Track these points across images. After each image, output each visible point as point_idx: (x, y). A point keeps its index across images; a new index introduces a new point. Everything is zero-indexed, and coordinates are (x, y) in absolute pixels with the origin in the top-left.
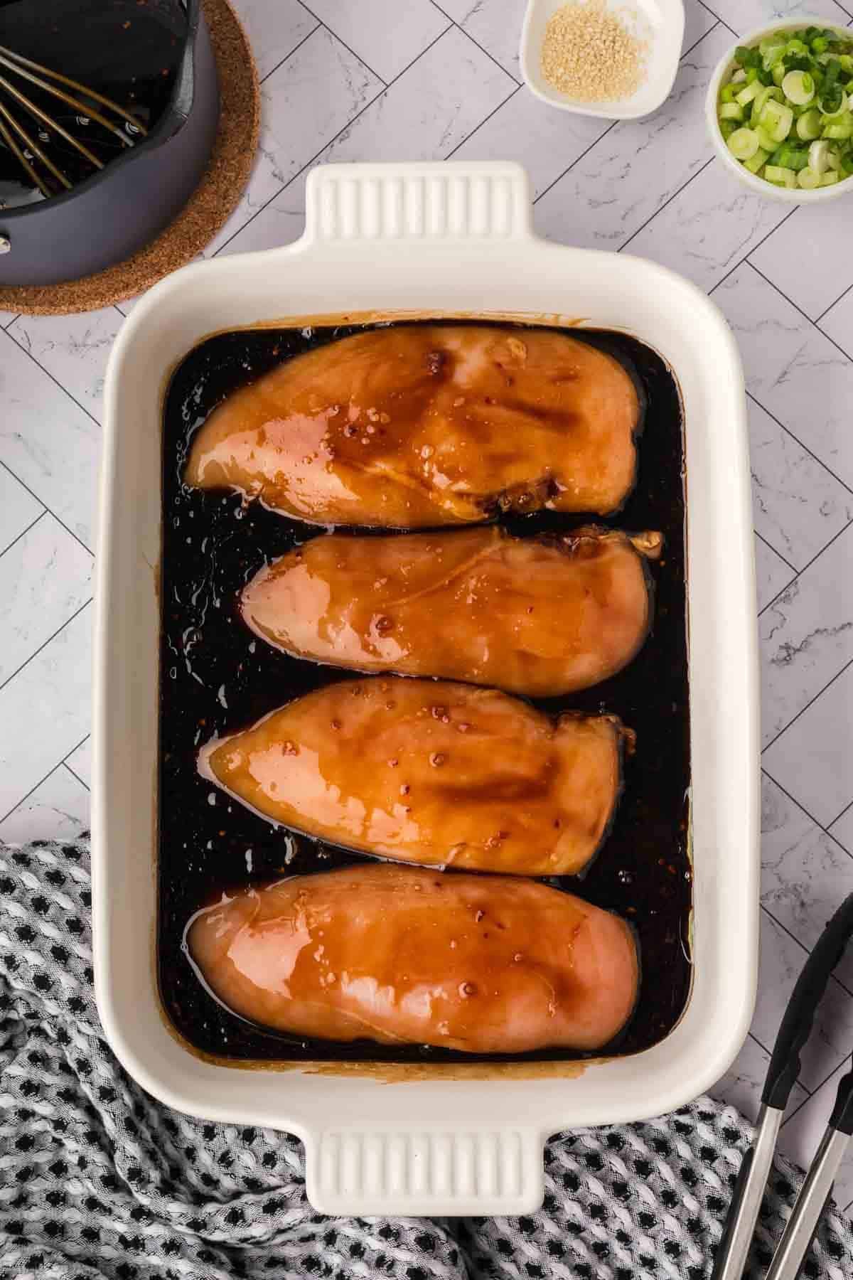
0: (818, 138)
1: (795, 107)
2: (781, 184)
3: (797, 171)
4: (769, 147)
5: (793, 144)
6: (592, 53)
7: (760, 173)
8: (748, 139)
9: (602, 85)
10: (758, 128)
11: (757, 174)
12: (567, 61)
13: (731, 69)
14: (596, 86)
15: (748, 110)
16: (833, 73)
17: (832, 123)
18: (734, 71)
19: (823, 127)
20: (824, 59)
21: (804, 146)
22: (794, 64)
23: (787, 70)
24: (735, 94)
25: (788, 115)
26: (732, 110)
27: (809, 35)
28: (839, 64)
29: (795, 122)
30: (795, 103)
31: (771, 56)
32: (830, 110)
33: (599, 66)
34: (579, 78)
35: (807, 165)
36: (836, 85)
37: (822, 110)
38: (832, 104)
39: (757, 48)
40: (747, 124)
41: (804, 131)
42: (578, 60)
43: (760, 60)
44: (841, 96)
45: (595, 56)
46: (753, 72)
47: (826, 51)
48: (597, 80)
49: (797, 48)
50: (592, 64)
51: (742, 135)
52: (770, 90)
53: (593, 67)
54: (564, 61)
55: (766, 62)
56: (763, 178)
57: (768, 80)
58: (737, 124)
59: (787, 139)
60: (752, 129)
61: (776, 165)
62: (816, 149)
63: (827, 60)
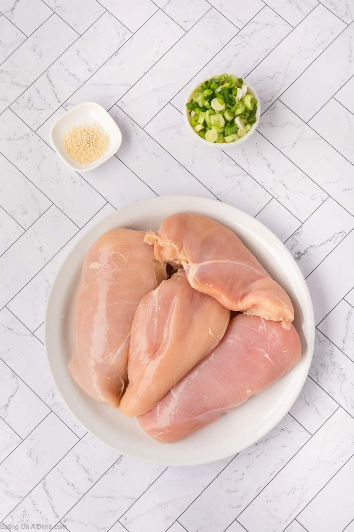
0: (235, 117)
1: (220, 112)
2: (234, 140)
3: (236, 133)
4: (221, 131)
5: (228, 124)
6: (86, 143)
7: (224, 141)
8: (212, 133)
9: (98, 149)
10: (213, 127)
11: (223, 142)
12: (81, 153)
13: (188, 113)
14: (97, 151)
15: (205, 124)
16: (226, 92)
17: (236, 109)
18: (190, 113)
19: (234, 112)
20: (219, 90)
21: (232, 123)
22: (210, 98)
23: (210, 102)
24: (196, 121)
25: (220, 116)
26: (199, 127)
27: (207, 85)
28: (225, 88)
29: (224, 116)
30: (220, 110)
31: (200, 100)
32: (233, 105)
33: (92, 145)
34: (90, 154)
35: (238, 129)
36: (230, 96)
37: (230, 107)
38: (232, 103)
39: (192, 100)
40: (207, 128)
41: (229, 117)
42: (84, 149)
43: (197, 104)
44: (234, 98)
45: (88, 143)
46: (197, 110)
47: (218, 86)
48: (96, 149)
49: (207, 92)
50: (89, 146)
51: (209, 133)
52: (208, 112)
53: (91, 147)
54: (80, 154)
55: (200, 104)
56: (226, 142)
57: (205, 109)
58: (204, 130)
59: (226, 124)
60: (211, 129)
61: (228, 135)
62: (237, 121)
63: (220, 89)
